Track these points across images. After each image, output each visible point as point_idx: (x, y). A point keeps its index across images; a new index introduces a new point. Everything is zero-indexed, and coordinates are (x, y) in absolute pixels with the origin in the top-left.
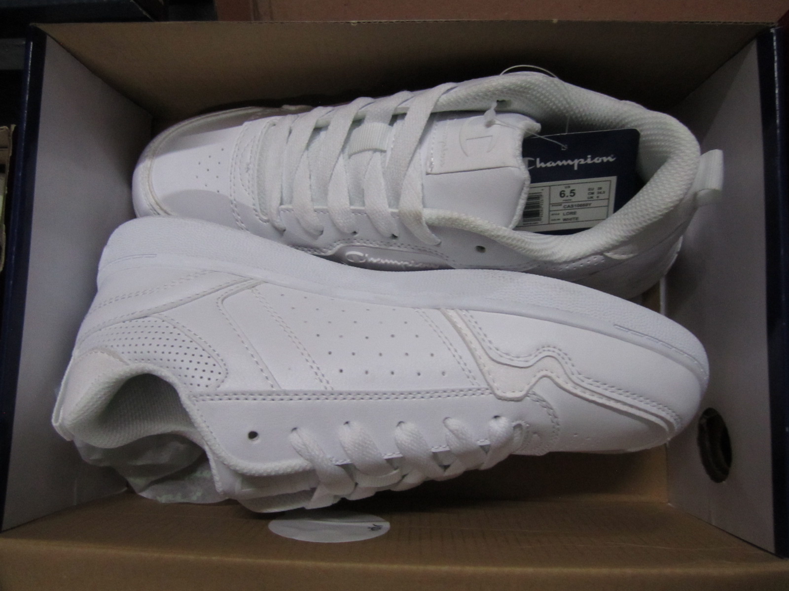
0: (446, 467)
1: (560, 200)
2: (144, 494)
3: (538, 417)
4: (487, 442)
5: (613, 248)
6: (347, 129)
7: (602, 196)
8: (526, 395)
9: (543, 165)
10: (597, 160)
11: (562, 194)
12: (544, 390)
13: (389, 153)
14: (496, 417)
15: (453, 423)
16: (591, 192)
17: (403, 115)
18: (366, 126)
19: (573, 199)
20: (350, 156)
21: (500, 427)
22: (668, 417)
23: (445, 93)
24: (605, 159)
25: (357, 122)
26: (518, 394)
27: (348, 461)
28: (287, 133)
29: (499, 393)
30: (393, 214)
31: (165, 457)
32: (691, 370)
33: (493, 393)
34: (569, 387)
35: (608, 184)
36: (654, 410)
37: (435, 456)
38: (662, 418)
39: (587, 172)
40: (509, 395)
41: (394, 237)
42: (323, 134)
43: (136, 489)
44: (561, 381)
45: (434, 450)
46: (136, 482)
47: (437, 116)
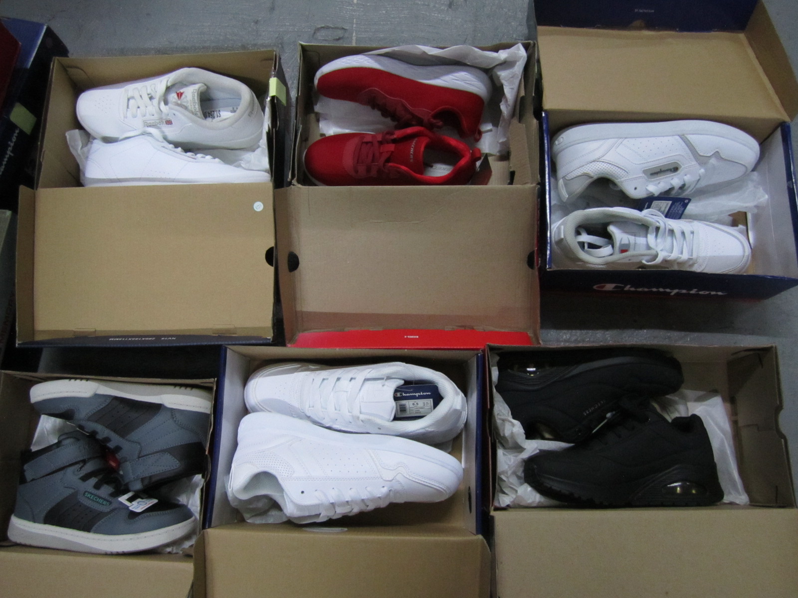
0: (368, 506)
1: (413, 406)
2: (248, 521)
3: (397, 487)
4: (380, 496)
5: (428, 427)
6: (334, 382)
7: (428, 405)
8: (393, 479)
9: (405, 395)
10: (425, 394)
11: (413, 404)
12: (399, 478)
13: (349, 393)
14: (383, 487)
15: (369, 489)
16: (424, 404)
17: (355, 379)
18: (341, 381)
19: (418, 406)
20: (335, 392)
21: (385, 490)
22: (443, 488)
23: (369, 373)
24: (427, 394)
25: (338, 379)
26: (390, 479)
27: (333, 501)
28: (312, 380)
29: (384, 479)
30: (350, 416)
31: (260, 505)
32: (452, 471)
33: (382, 478)
34: (408, 477)
35: (430, 402)
36: (437, 485)
37: (363, 500)
38: (441, 488)
39: (420, 397)
40: (387, 479)
41: (350, 422)
42: (325, 381)
43: (246, 518)
44: (405, 475)
45: (362, 498)
46: (246, 516)
47: (367, 380)
